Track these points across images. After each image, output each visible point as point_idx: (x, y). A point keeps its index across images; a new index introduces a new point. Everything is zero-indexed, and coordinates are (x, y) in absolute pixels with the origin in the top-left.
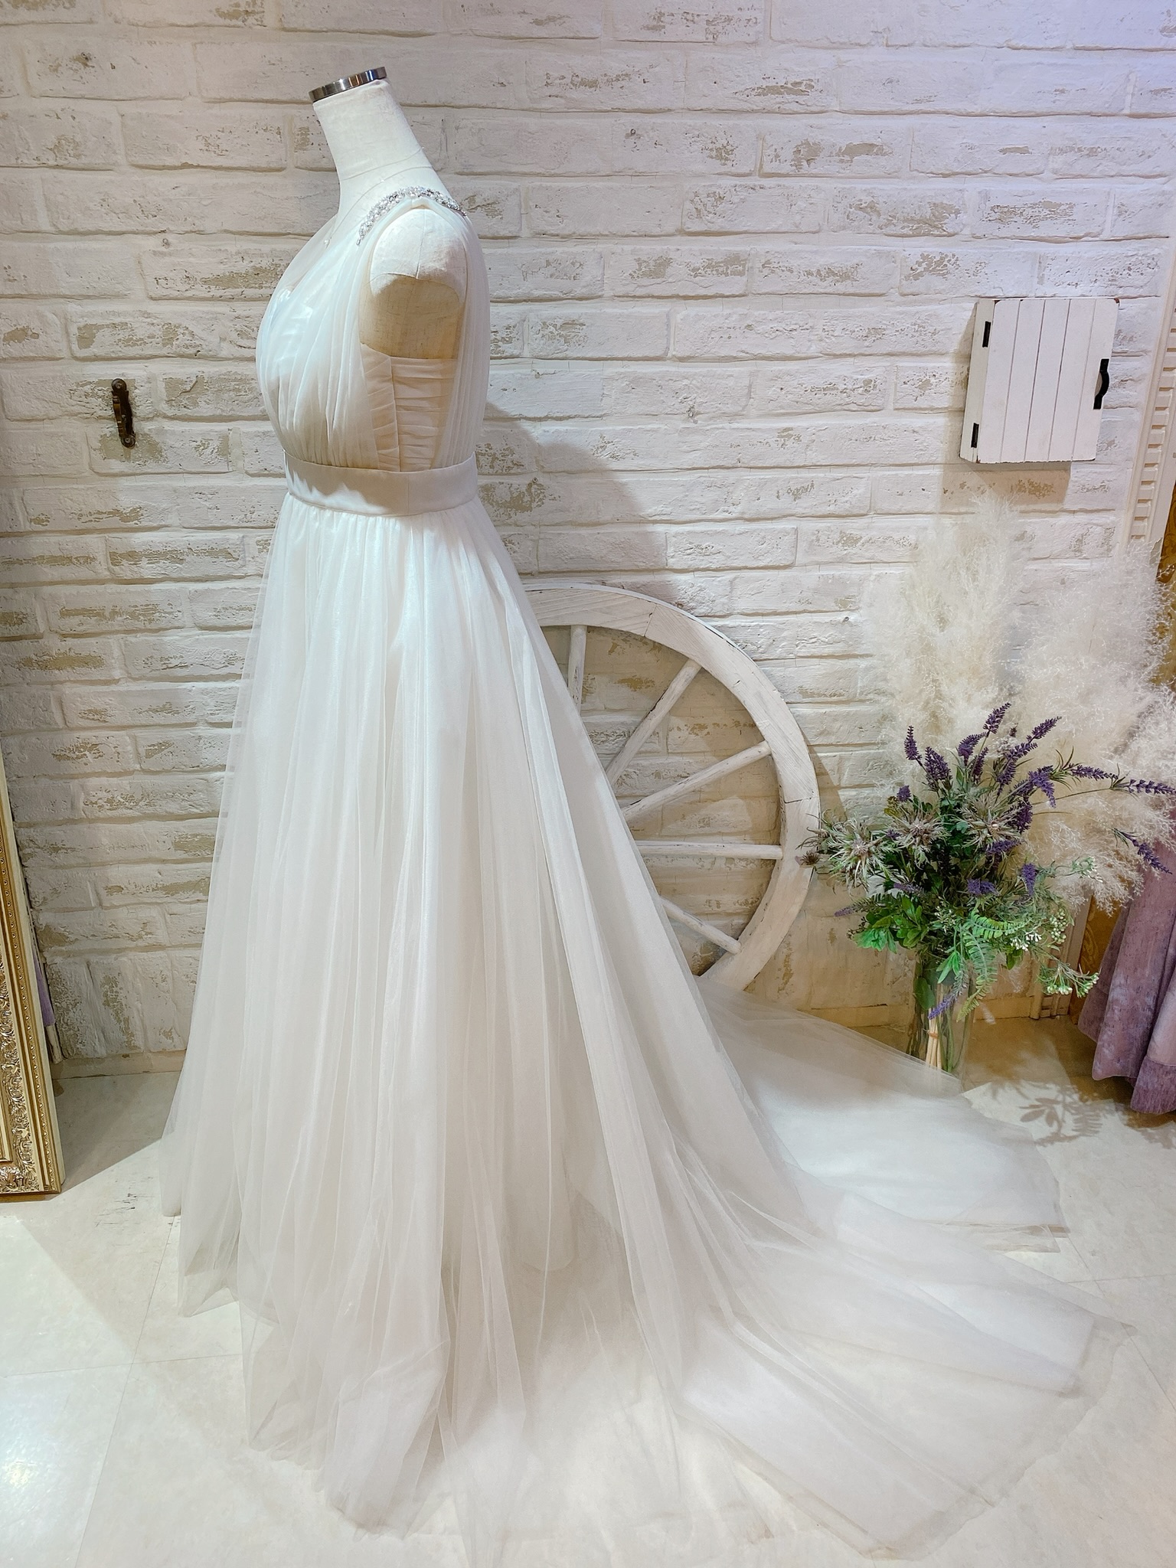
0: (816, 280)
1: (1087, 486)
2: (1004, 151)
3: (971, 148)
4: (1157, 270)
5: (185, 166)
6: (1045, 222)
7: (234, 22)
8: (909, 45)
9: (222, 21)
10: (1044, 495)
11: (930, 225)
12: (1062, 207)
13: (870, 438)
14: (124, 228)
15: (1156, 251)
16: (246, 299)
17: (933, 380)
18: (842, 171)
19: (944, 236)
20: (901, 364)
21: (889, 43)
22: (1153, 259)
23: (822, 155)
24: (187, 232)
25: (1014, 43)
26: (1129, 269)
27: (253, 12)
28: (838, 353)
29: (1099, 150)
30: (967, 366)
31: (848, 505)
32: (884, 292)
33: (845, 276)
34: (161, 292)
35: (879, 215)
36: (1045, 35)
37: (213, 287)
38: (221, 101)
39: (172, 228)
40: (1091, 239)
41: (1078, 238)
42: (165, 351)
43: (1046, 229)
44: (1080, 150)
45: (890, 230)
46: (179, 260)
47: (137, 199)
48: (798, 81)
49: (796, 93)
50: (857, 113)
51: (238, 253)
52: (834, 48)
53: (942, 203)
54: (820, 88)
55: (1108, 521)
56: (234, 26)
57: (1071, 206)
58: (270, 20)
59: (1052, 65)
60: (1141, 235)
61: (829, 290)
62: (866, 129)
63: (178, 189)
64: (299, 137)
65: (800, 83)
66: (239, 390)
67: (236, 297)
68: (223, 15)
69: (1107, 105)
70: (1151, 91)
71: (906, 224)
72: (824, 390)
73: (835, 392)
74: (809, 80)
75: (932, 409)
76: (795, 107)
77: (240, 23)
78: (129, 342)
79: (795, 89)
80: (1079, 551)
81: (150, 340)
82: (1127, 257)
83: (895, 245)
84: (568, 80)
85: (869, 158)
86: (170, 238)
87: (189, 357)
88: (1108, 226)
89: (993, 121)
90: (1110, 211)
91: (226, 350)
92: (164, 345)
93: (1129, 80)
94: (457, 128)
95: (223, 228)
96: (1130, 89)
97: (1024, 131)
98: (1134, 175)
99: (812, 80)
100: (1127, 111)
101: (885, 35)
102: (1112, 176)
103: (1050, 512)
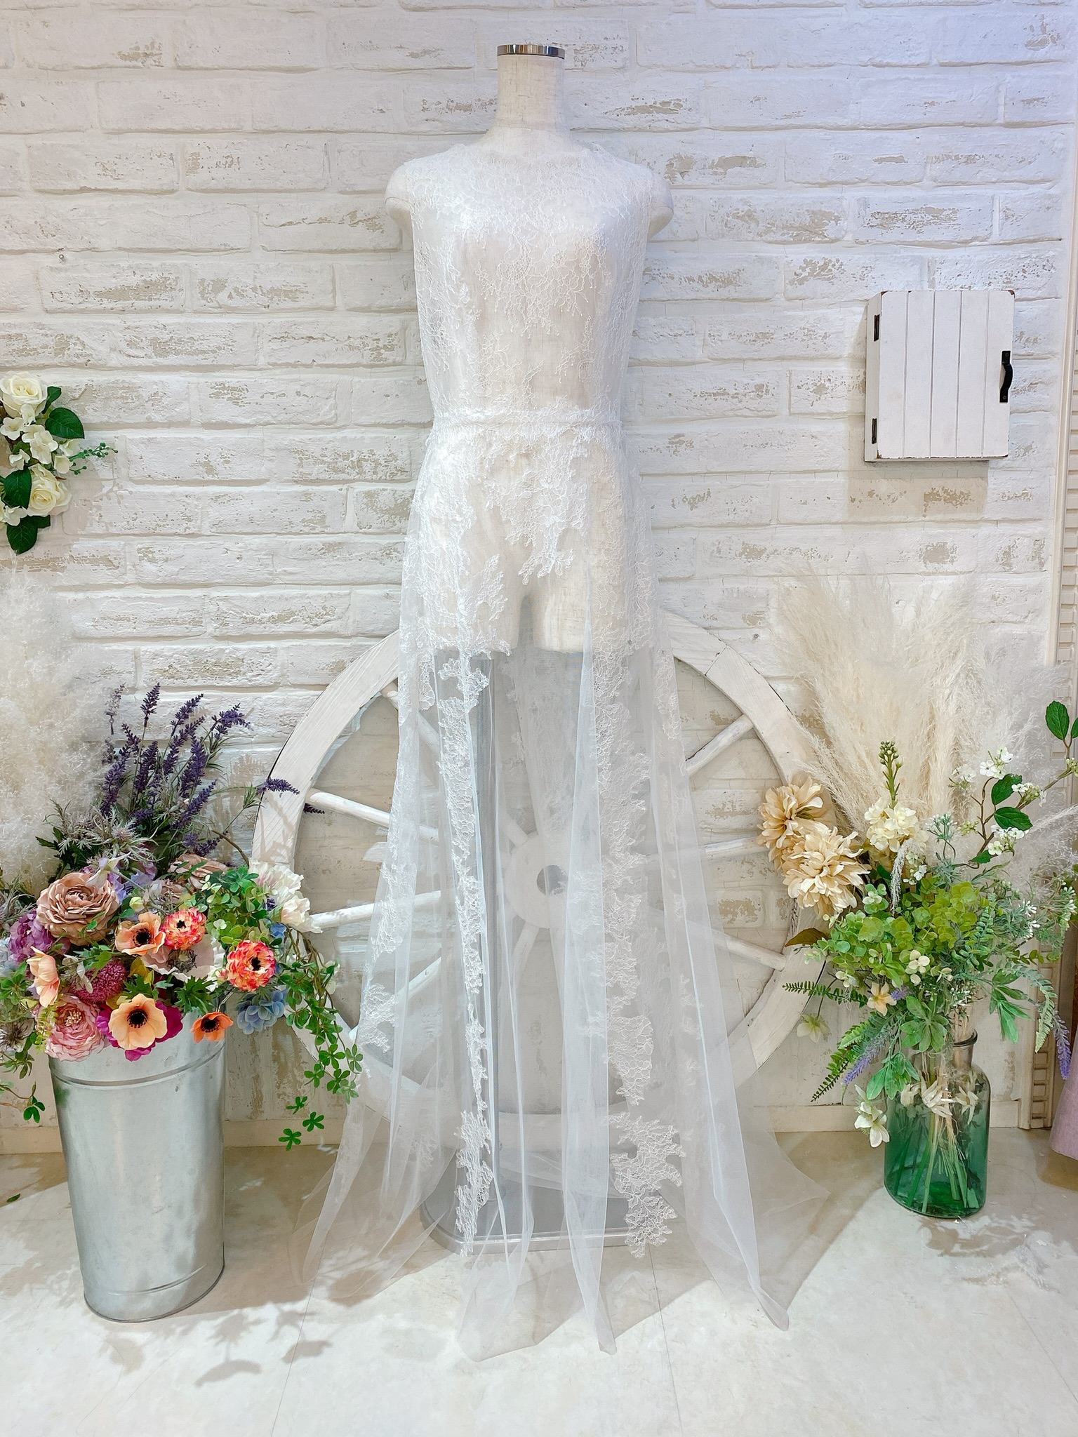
0: (699, 286)
1: (1007, 494)
2: (880, 161)
3: (845, 159)
4: (1052, 270)
5: (83, 190)
6: (930, 227)
7: (134, 63)
8: (774, 67)
9: (123, 63)
10: (961, 504)
11: (811, 232)
12: (945, 213)
13: (767, 444)
14: (25, 247)
15: (1051, 253)
16: (137, 311)
17: (828, 384)
18: (717, 182)
19: (826, 242)
20: (793, 368)
21: (754, 65)
22: (1048, 261)
23: (695, 168)
24: (83, 250)
25: (878, 60)
26: (1024, 271)
27: (152, 54)
28: (727, 357)
29: (977, 157)
30: (863, 370)
31: (747, 514)
32: (769, 296)
33: (727, 282)
34: (56, 305)
35: (758, 223)
36: (909, 53)
37: (105, 300)
38: (119, 132)
39: (69, 246)
40: (980, 243)
41: (965, 243)
42: (56, 361)
43: (931, 234)
44: (957, 157)
45: (770, 237)
46: (74, 275)
47: (38, 220)
48: (666, 100)
49: (665, 112)
50: (727, 129)
51: (130, 267)
52: (701, 72)
53: (820, 210)
54: (689, 106)
55: (1036, 532)
56: (134, 67)
57: (955, 211)
58: (167, 60)
59: (920, 80)
60: (1032, 238)
61: (714, 295)
62: (739, 144)
63: (77, 211)
64: (190, 162)
65: (669, 103)
66: (127, 398)
67: (127, 309)
68: (124, 57)
69: (979, 116)
70: (1023, 101)
71: (785, 231)
72: (714, 395)
73: (726, 397)
74: (677, 100)
75: (831, 414)
76: (666, 125)
77: (140, 64)
78: (23, 352)
79: (665, 108)
80: (1010, 565)
81: (43, 350)
82: (1019, 259)
83: (774, 251)
84: (444, 105)
85: (743, 170)
86: (67, 255)
87: (80, 366)
88: (996, 229)
89: (866, 134)
90: (996, 216)
91: (115, 360)
92: (56, 355)
93: (999, 92)
94: (339, 152)
95: (118, 246)
96: (1002, 101)
97: (898, 142)
98: (1017, 181)
99: (680, 100)
100: (1001, 121)
101: (750, 59)
102: (994, 183)
103: (969, 522)
